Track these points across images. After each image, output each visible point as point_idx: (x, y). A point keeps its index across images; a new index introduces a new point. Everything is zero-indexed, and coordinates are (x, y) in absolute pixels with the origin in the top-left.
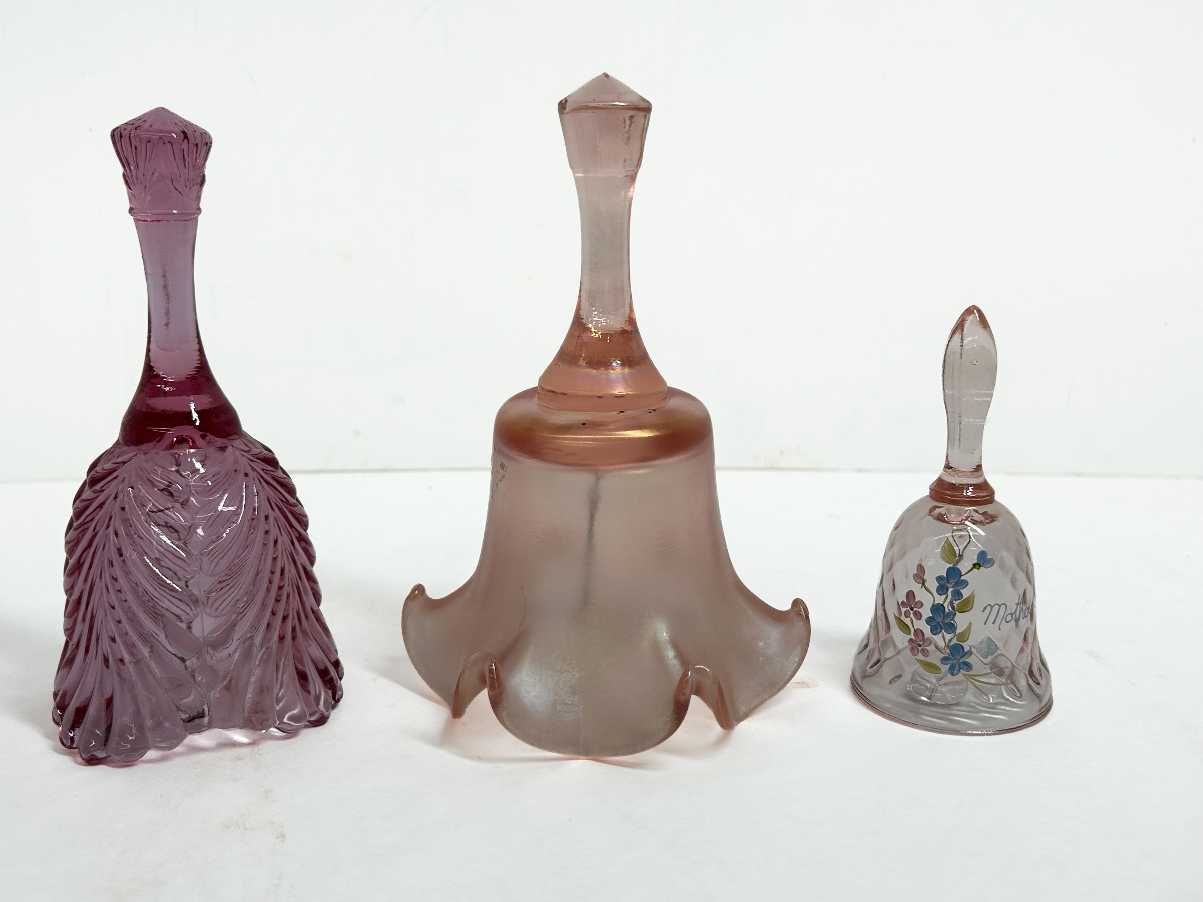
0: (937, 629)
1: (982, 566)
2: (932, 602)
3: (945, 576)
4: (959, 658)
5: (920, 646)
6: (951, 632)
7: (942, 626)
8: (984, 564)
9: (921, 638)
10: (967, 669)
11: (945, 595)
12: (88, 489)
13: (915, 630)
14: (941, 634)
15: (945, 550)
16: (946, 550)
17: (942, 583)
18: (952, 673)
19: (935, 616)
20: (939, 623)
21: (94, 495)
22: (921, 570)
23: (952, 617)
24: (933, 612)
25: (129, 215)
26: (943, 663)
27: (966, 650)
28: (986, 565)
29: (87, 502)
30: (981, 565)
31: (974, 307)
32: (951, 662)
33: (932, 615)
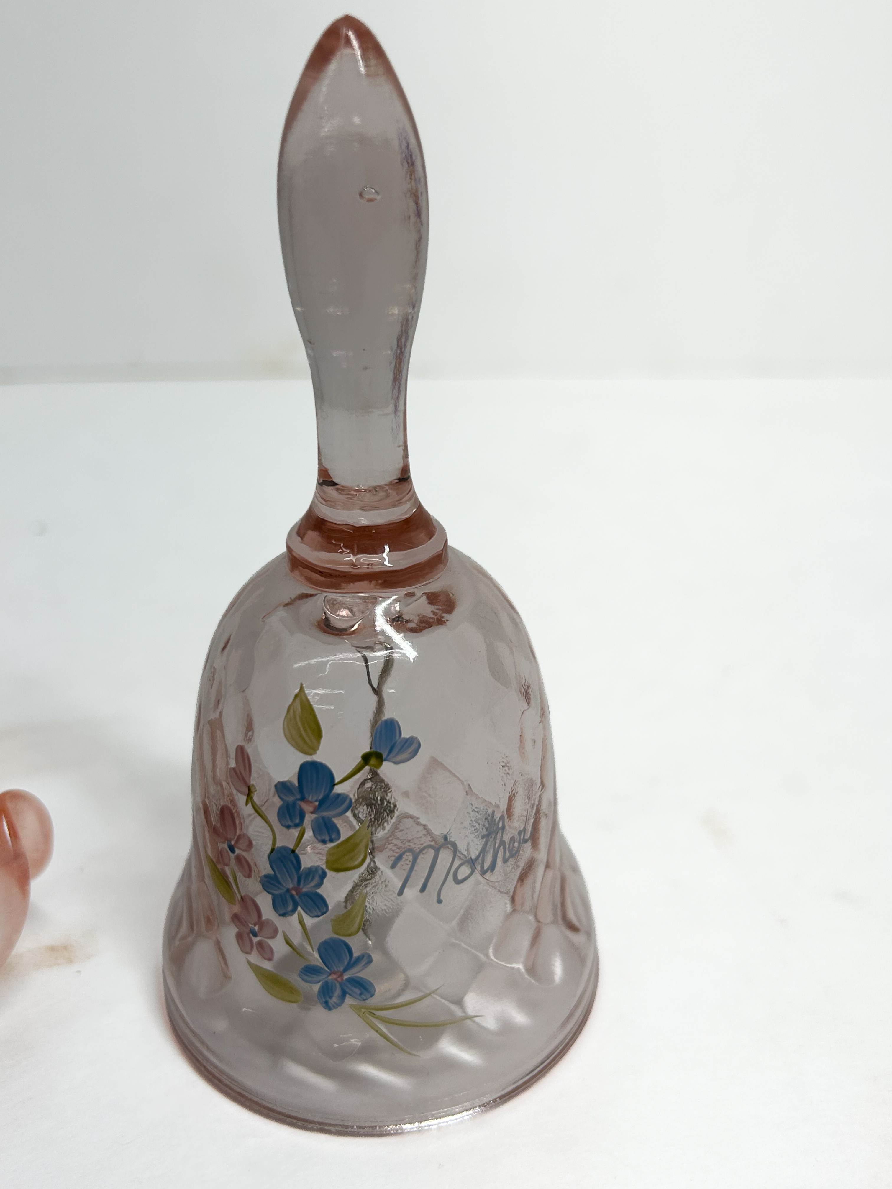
0: (284, 903)
1: (386, 760)
2: (270, 842)
3: (297, 784)
4: (342, 969)
5: (255, 935)
6: (319, 914)
7: (297, 897)
8: (391, 755)
9: (255, 918)
10: (361, 994)
11: (299, 829)
13: (242, 898)
14: (296, 915)
15: (295, 717)
16: (298, 717)
17: (291, 799)
18: (326, 1003)
19: (278, 875)
20: (288, 890)
22: (244, 760)
23: (316, 880)
24: (274, 866)
26: (306, 977)
27: (356, 954)
28: (397, 754)
30: (384, 756)
31: (349, 21)
32: (323, 977)
33: (272, 873)
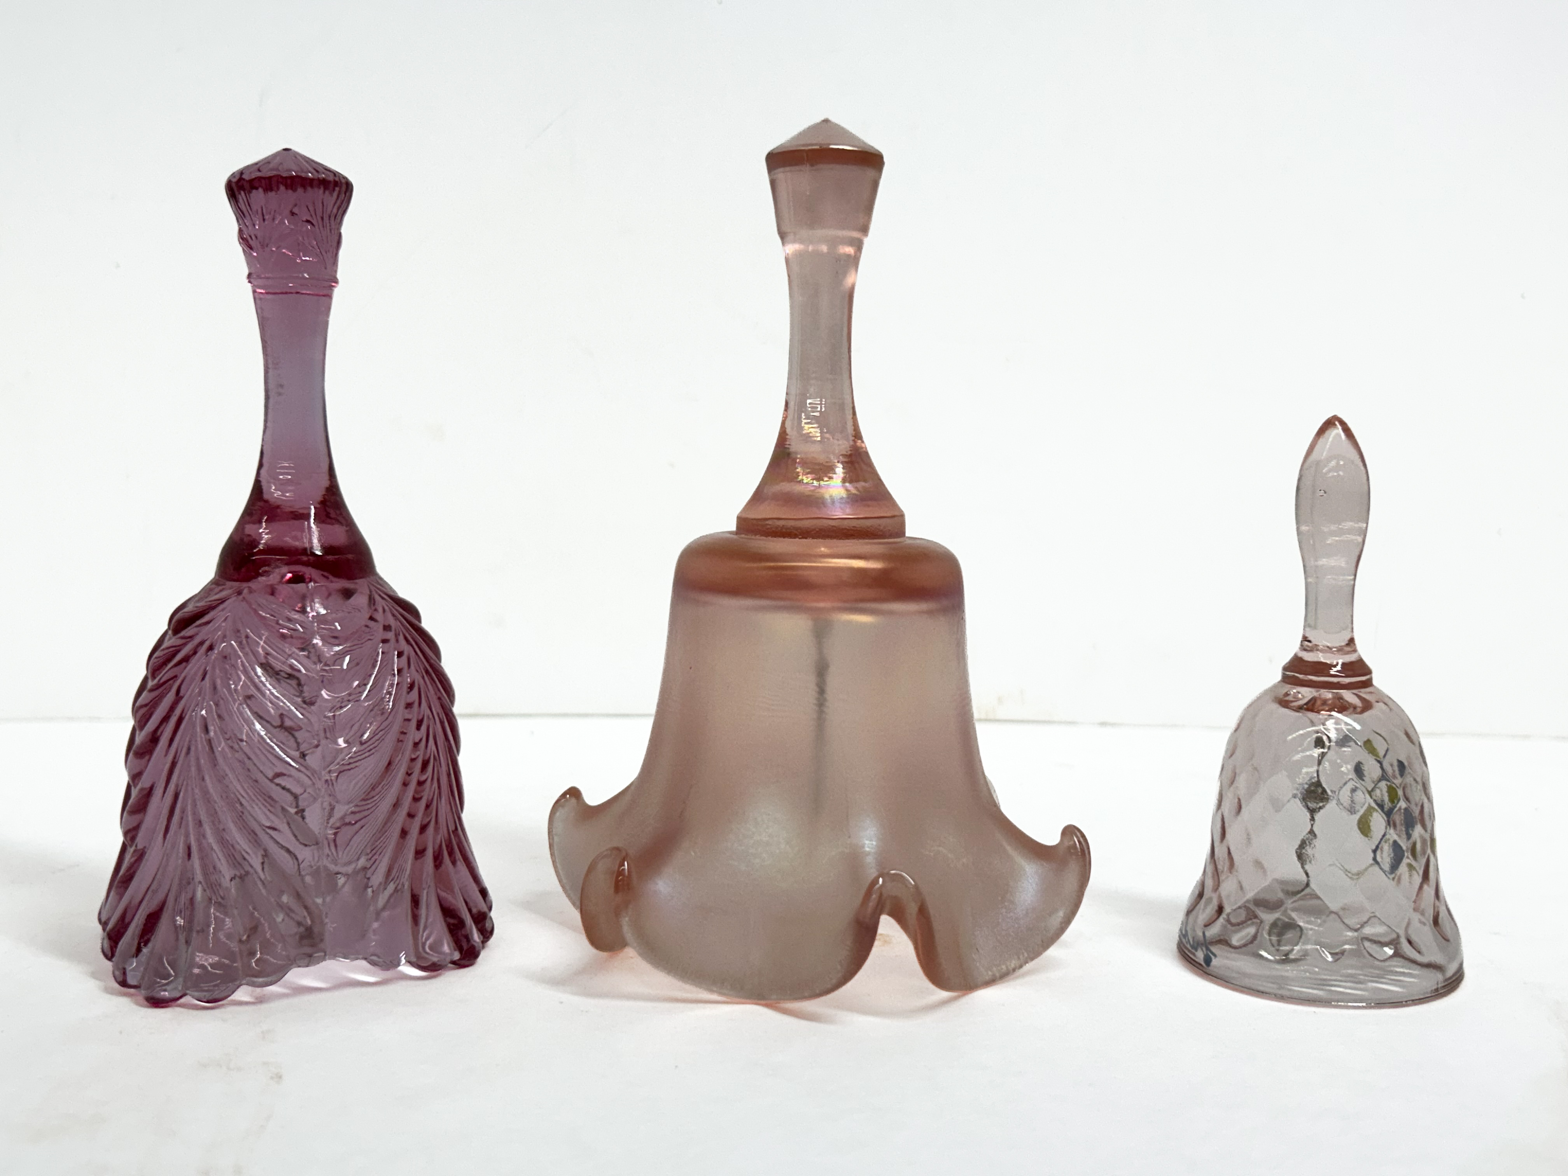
12: (172, 636)
21: (180, 642)
25: (246, 282)
29: (170, 650)
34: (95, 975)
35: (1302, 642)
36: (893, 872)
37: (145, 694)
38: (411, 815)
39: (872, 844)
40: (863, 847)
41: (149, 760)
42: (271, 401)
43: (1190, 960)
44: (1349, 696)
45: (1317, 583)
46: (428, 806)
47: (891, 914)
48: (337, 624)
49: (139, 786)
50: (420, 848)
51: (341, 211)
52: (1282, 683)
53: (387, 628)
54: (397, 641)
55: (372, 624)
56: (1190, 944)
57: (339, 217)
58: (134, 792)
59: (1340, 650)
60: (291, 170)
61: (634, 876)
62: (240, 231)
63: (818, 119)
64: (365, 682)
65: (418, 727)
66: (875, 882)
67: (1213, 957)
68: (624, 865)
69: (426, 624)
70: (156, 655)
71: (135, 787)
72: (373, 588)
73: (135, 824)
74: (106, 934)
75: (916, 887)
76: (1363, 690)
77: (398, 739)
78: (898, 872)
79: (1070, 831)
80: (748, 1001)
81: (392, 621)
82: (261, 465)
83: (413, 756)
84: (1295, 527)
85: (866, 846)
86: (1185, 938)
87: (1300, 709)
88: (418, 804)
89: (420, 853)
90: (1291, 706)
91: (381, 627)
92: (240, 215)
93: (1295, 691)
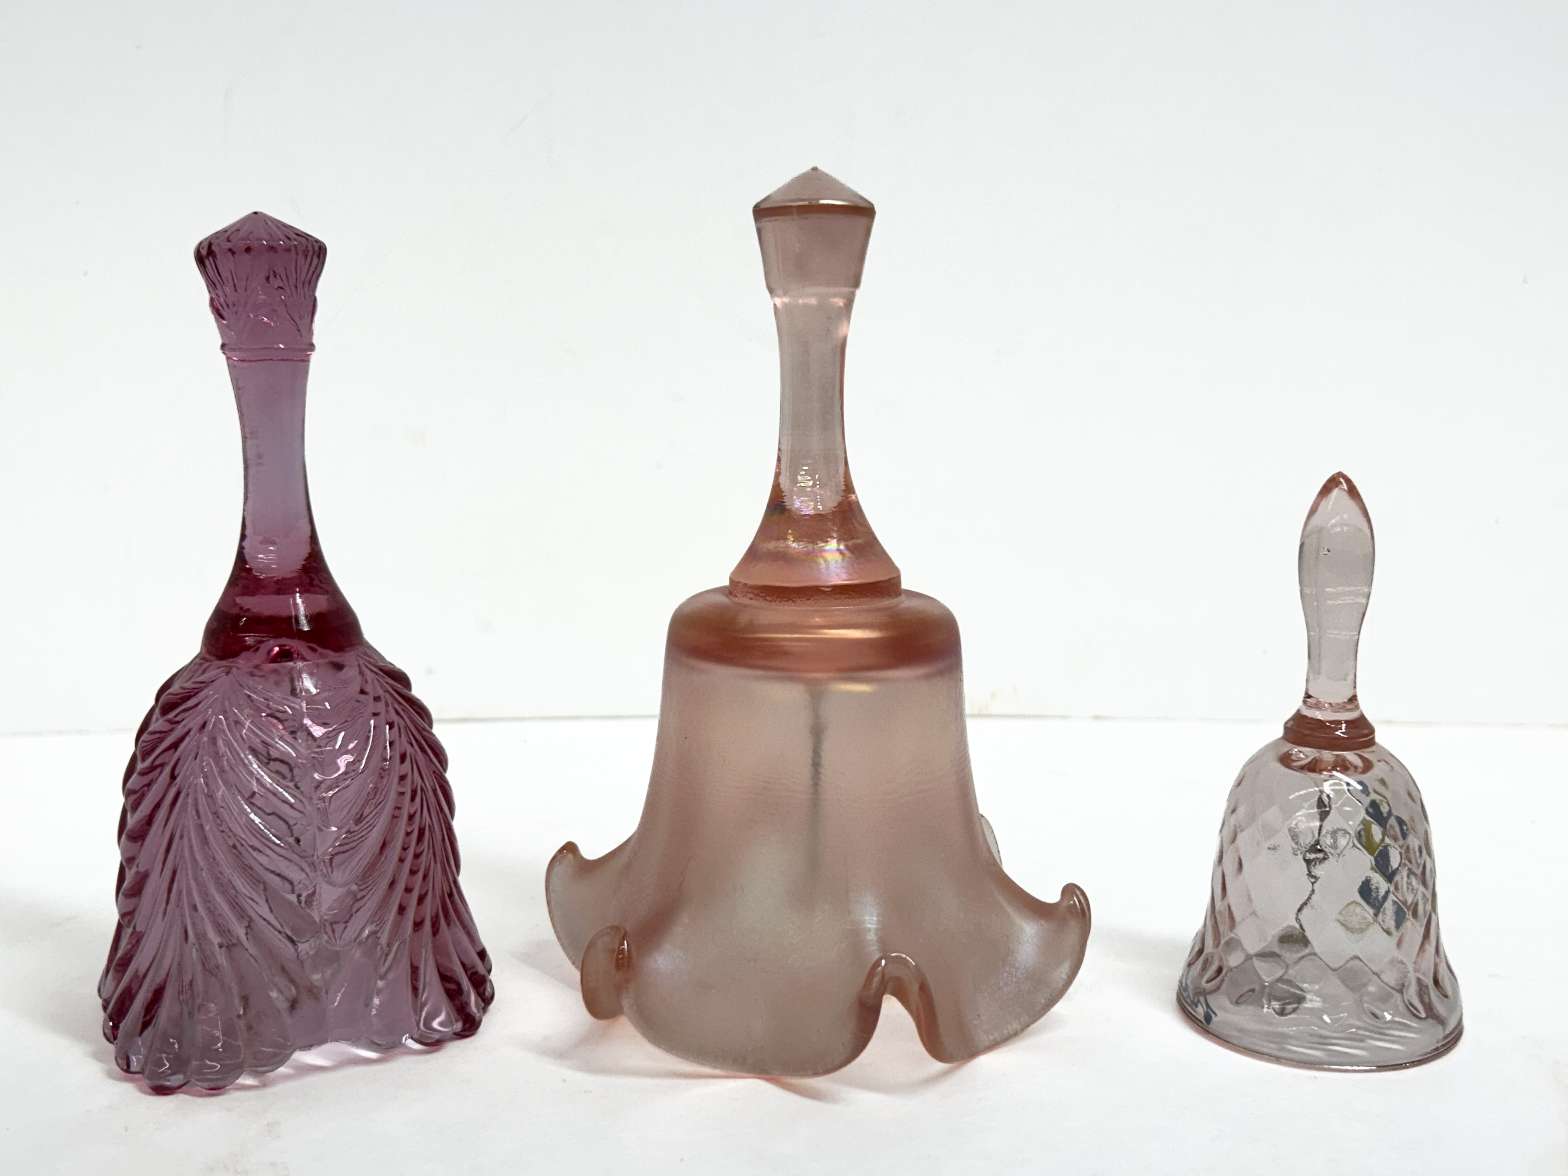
12: (159, 716)
21: (168, 727)
25: (220, 352)
29: (158, 735)
34: (97, 1056)
35: (1305, 698)
36: (894, 954)
37: (134, 776)
38: (408, 890)
39: (873, 920)
40: (864, 923)
41: (142, 845)
42: (251, 471)
43: (1190, 1015)
44: (1351, 756)
45: (1320, 638)
46: (425, 877)
47: (894, 994)
48: (327, 704)
49: (134, 869)
50: (418, 920)
51: (314, 278)
52: (1283, 740)
53: (377, 699)
54: (387, 711)
55: (362, 697)
56: (1190, 999)
57: (313, 282)
58: (129, 875)
59: (1342, 707)
60: (261, 240)
61: (634, 955)
62: (212, 300)
63: (806, 168)
64: (359, 758)
65: (413, 799)
66: (877, 963)
67: (1213, 1016)
68: (624, 945)
69: (416, 692)
70: (142, 738)
71: (130, 869)
72: (361, 661)
73: (130, 909)
74: (107, 1016)
75: (917, 965)
76: (1365, 750)
77: (393, 816)
78: (900, 954)
79: (1070, 890)
80: (751, 1075)
81: (381, 693)
82: (243, 537)
83: (409, 830)
84: (1298, 588)
85: (867, 922)
86: (1185, 992)
87: (1302, 768)
88: (415, 877)
89: (418, 925)
90: (1293, 766)
91: (372, 699)
92: (212, 285)
93: (1296, 750)
